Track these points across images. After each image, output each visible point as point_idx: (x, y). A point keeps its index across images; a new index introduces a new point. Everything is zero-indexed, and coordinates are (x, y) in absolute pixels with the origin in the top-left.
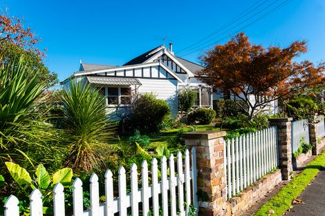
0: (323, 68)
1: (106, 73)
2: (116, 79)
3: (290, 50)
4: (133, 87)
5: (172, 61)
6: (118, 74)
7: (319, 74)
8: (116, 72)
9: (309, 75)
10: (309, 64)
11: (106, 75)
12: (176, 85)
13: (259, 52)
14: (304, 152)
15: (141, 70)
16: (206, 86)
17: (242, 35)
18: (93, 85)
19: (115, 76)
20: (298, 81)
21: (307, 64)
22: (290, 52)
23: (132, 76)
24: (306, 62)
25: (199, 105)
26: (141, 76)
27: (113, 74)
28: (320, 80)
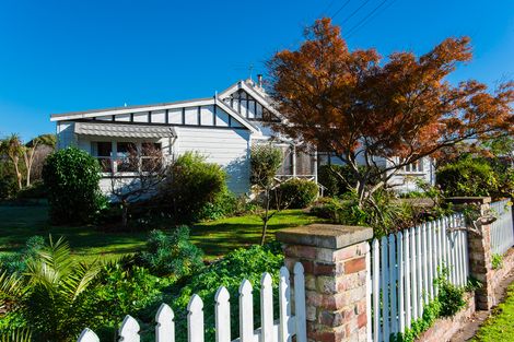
0: (508, 95)
1: (114, 116)
2: (132, 128)
3: (435, 56)
4: (165, 142)
5: (256, 101)
6: (136, 119)
7: (500, 108)
8: (132, 115)
9: (479, 112)
10: (478, 88)
11: (113, 121)
12: (248, 139)
13: (370, 65)
14: (447, 312)
15: (180, 113)
16: (285, 139)
17: (325, 23)
18: (82, 137)
19: (131, 123)
20: (454, 125)
21: (474, 87)
22: (435, 62)
23: (164, 122)
24: (471, 84)
25: (292, 173)
26: (180, 123)
27: (128, 119)
28: (501, 119)
